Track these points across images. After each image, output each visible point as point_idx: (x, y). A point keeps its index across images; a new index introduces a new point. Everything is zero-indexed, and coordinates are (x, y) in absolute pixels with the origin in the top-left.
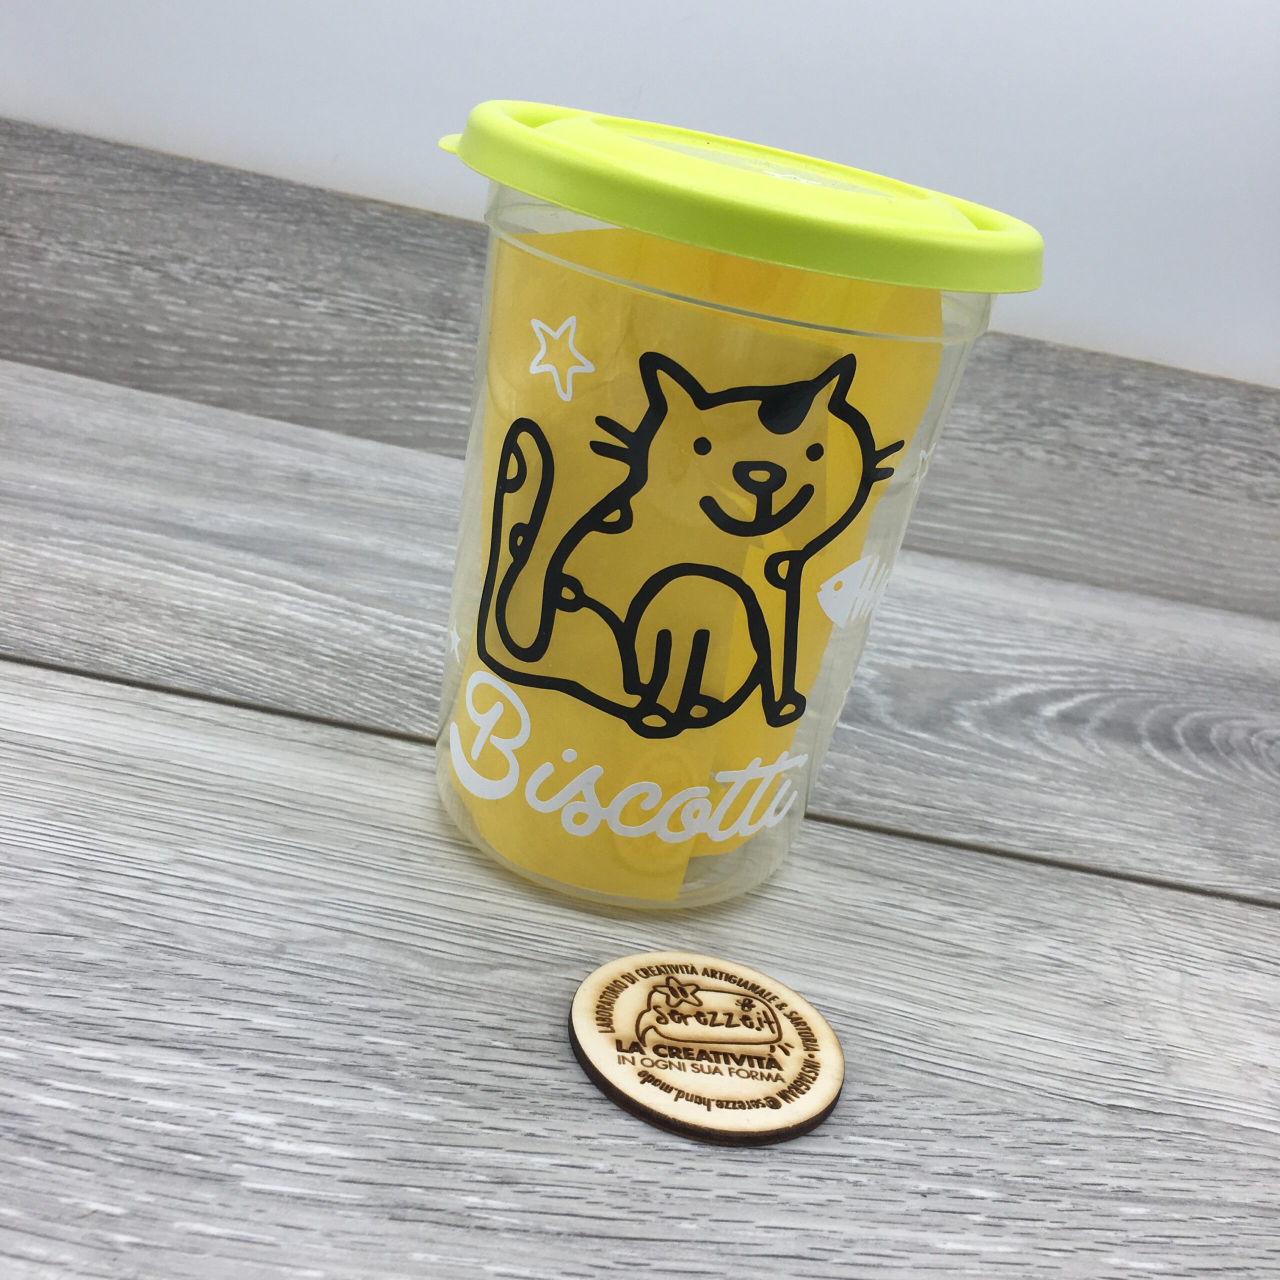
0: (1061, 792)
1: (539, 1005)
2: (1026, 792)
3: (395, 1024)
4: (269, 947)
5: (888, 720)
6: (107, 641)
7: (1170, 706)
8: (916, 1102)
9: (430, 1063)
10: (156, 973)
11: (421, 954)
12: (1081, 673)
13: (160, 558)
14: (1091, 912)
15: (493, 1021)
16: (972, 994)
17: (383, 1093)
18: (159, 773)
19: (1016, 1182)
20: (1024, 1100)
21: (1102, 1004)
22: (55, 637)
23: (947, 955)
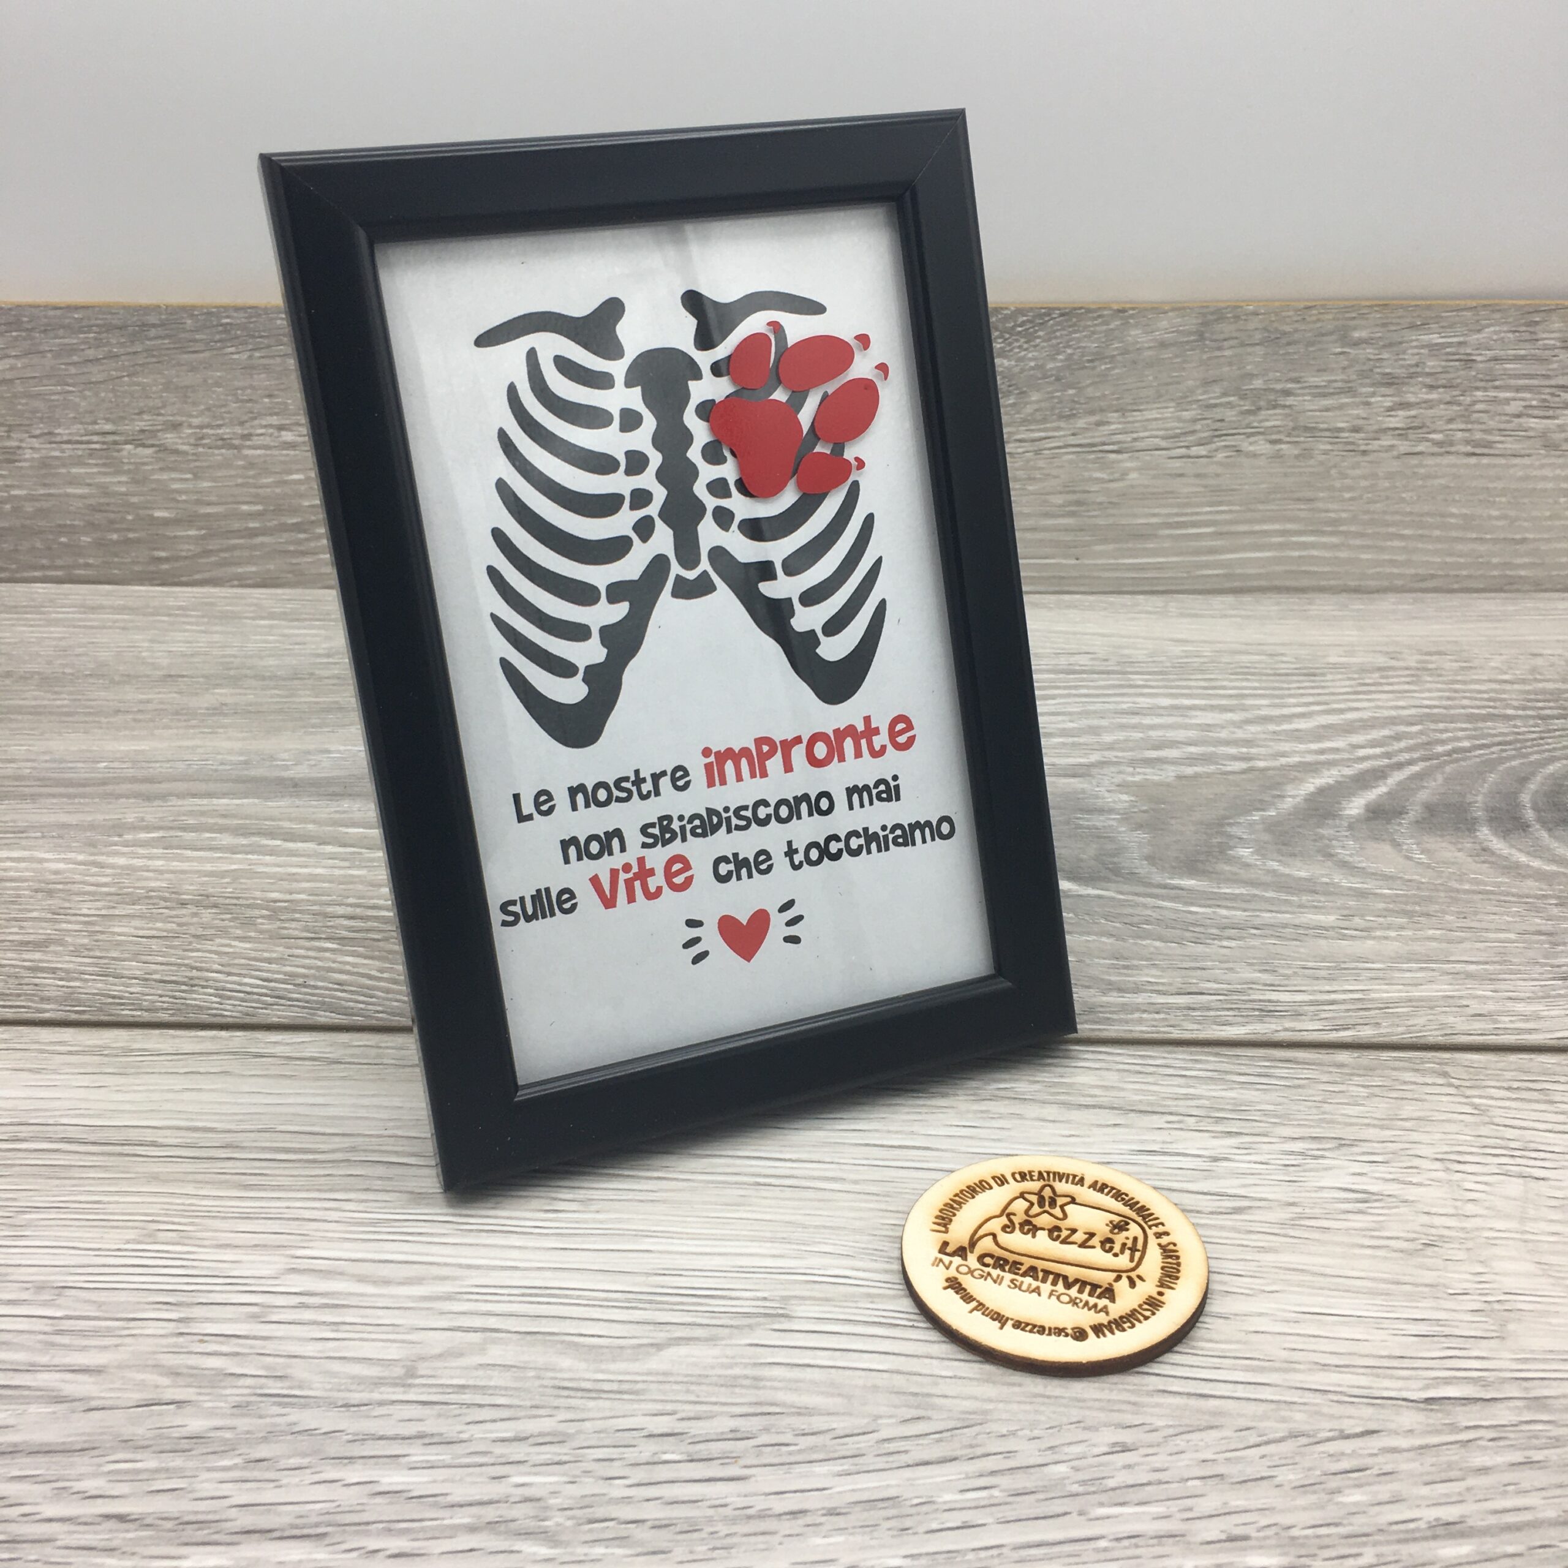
0: (1367, 931)
1: (716, 1389)
2: (1323, 942)
3: (548, 1453)
4: (399, 1371)
5: (1144, 868)
6: (195, 973)
7: (1514, 763)
8: (1180, 1442)
9: (587, 1501)
10: (270, 1435)
11: (576, 1344)
12: (1398, 737)
13: (253, 834)
14: (1409, 1110)
15: (663, 1424)
16: (1252, 1266)
17: (535, 1554)
18: (264, 1149)
19: (1306, 1537)
20: (1317, 1413)
21: (1420, 1247)
22: (134, 981)
23: (1221, 1213)
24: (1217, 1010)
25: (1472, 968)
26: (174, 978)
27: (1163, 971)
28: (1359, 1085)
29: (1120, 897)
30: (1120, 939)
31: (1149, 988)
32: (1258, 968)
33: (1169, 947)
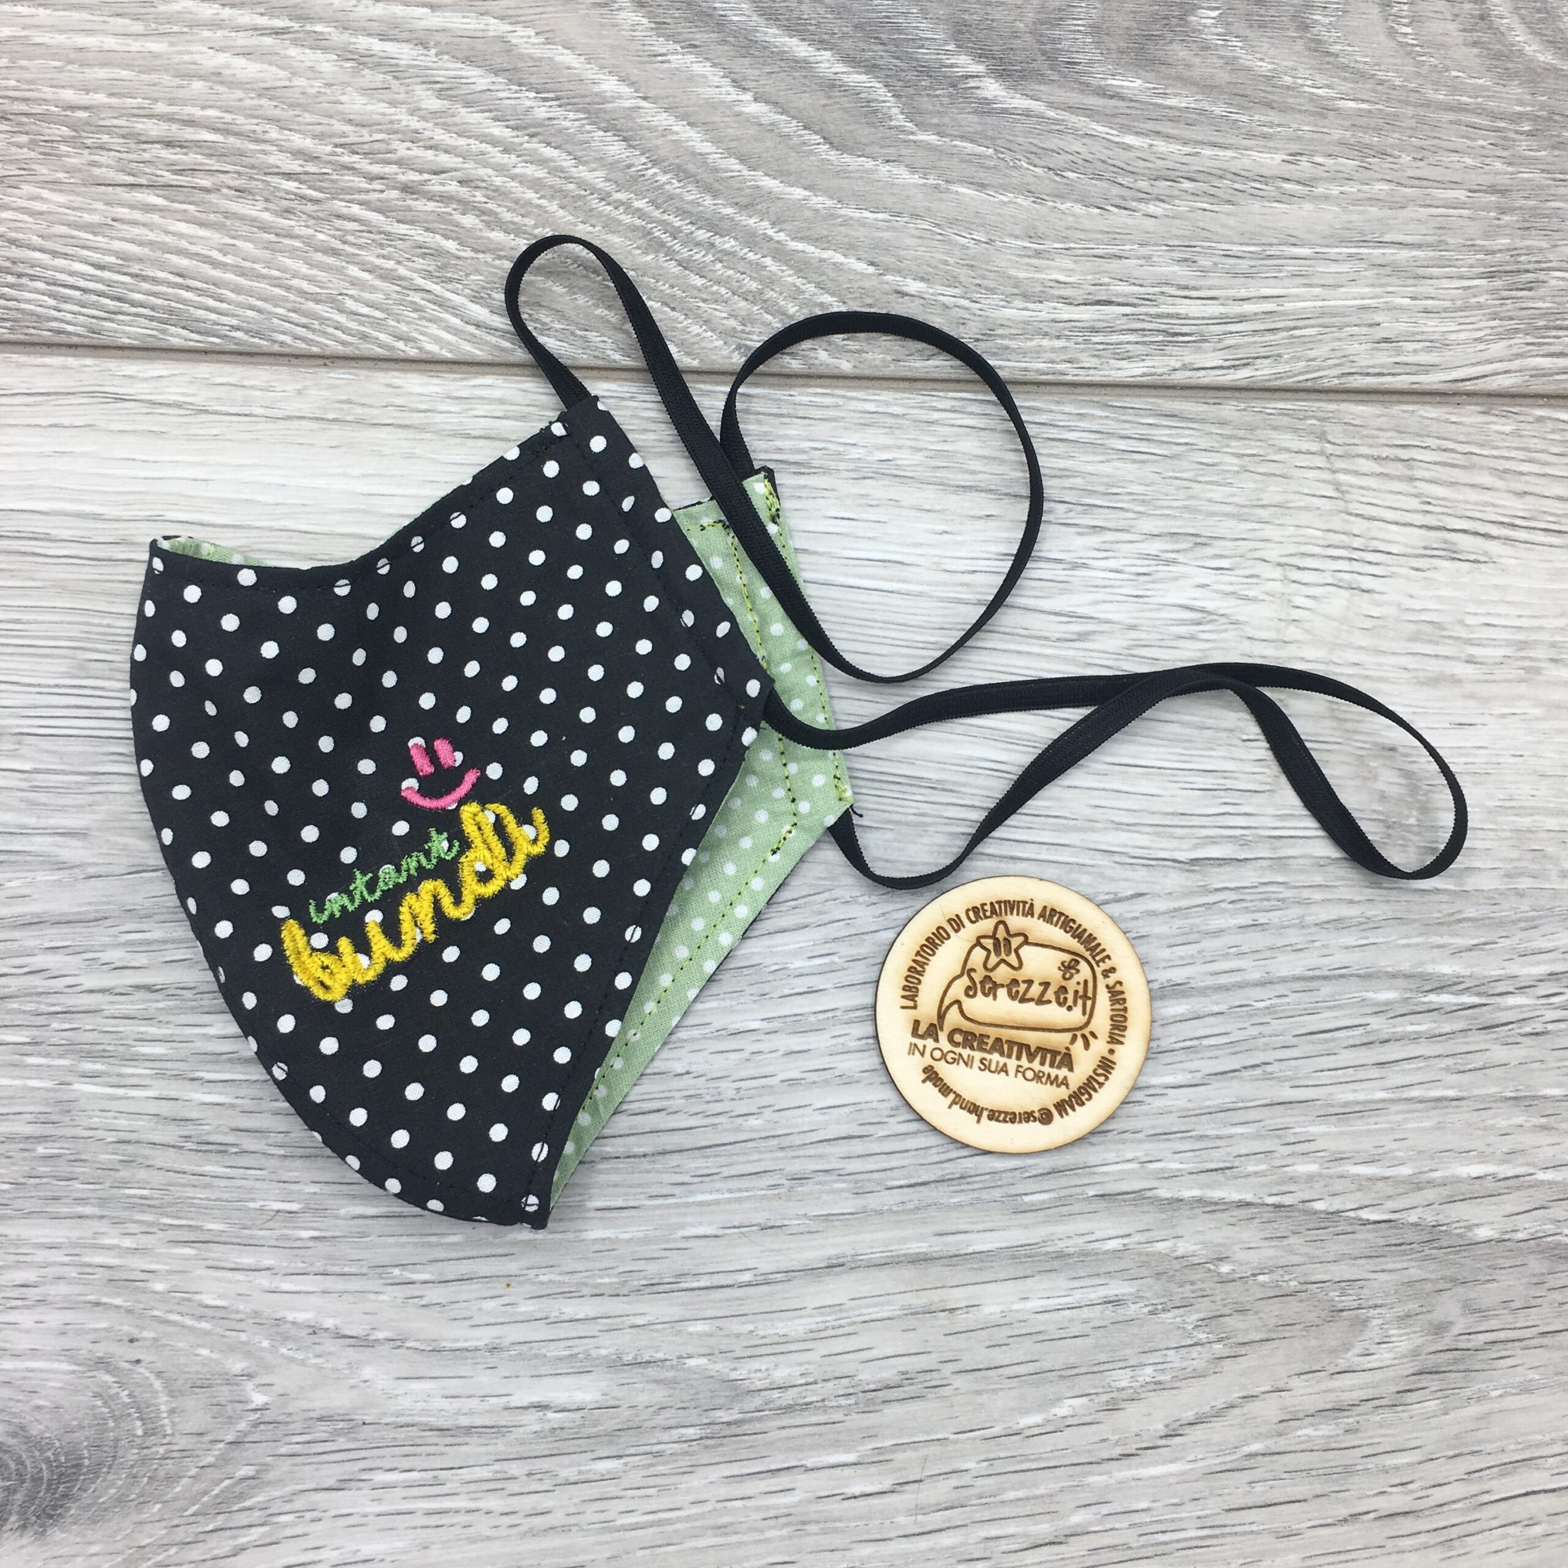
0: (1309, 184)
5: (1086, 53)
23: (1067, 640)
24: (1122, 331)
25: (1404, 254)
27: (1076, 262)
28: (1233, 454)
29: (1051, 113)
30: (1039, 200)
31: (1057, 292)
32: (1177, 255)
33: (1090, 215)
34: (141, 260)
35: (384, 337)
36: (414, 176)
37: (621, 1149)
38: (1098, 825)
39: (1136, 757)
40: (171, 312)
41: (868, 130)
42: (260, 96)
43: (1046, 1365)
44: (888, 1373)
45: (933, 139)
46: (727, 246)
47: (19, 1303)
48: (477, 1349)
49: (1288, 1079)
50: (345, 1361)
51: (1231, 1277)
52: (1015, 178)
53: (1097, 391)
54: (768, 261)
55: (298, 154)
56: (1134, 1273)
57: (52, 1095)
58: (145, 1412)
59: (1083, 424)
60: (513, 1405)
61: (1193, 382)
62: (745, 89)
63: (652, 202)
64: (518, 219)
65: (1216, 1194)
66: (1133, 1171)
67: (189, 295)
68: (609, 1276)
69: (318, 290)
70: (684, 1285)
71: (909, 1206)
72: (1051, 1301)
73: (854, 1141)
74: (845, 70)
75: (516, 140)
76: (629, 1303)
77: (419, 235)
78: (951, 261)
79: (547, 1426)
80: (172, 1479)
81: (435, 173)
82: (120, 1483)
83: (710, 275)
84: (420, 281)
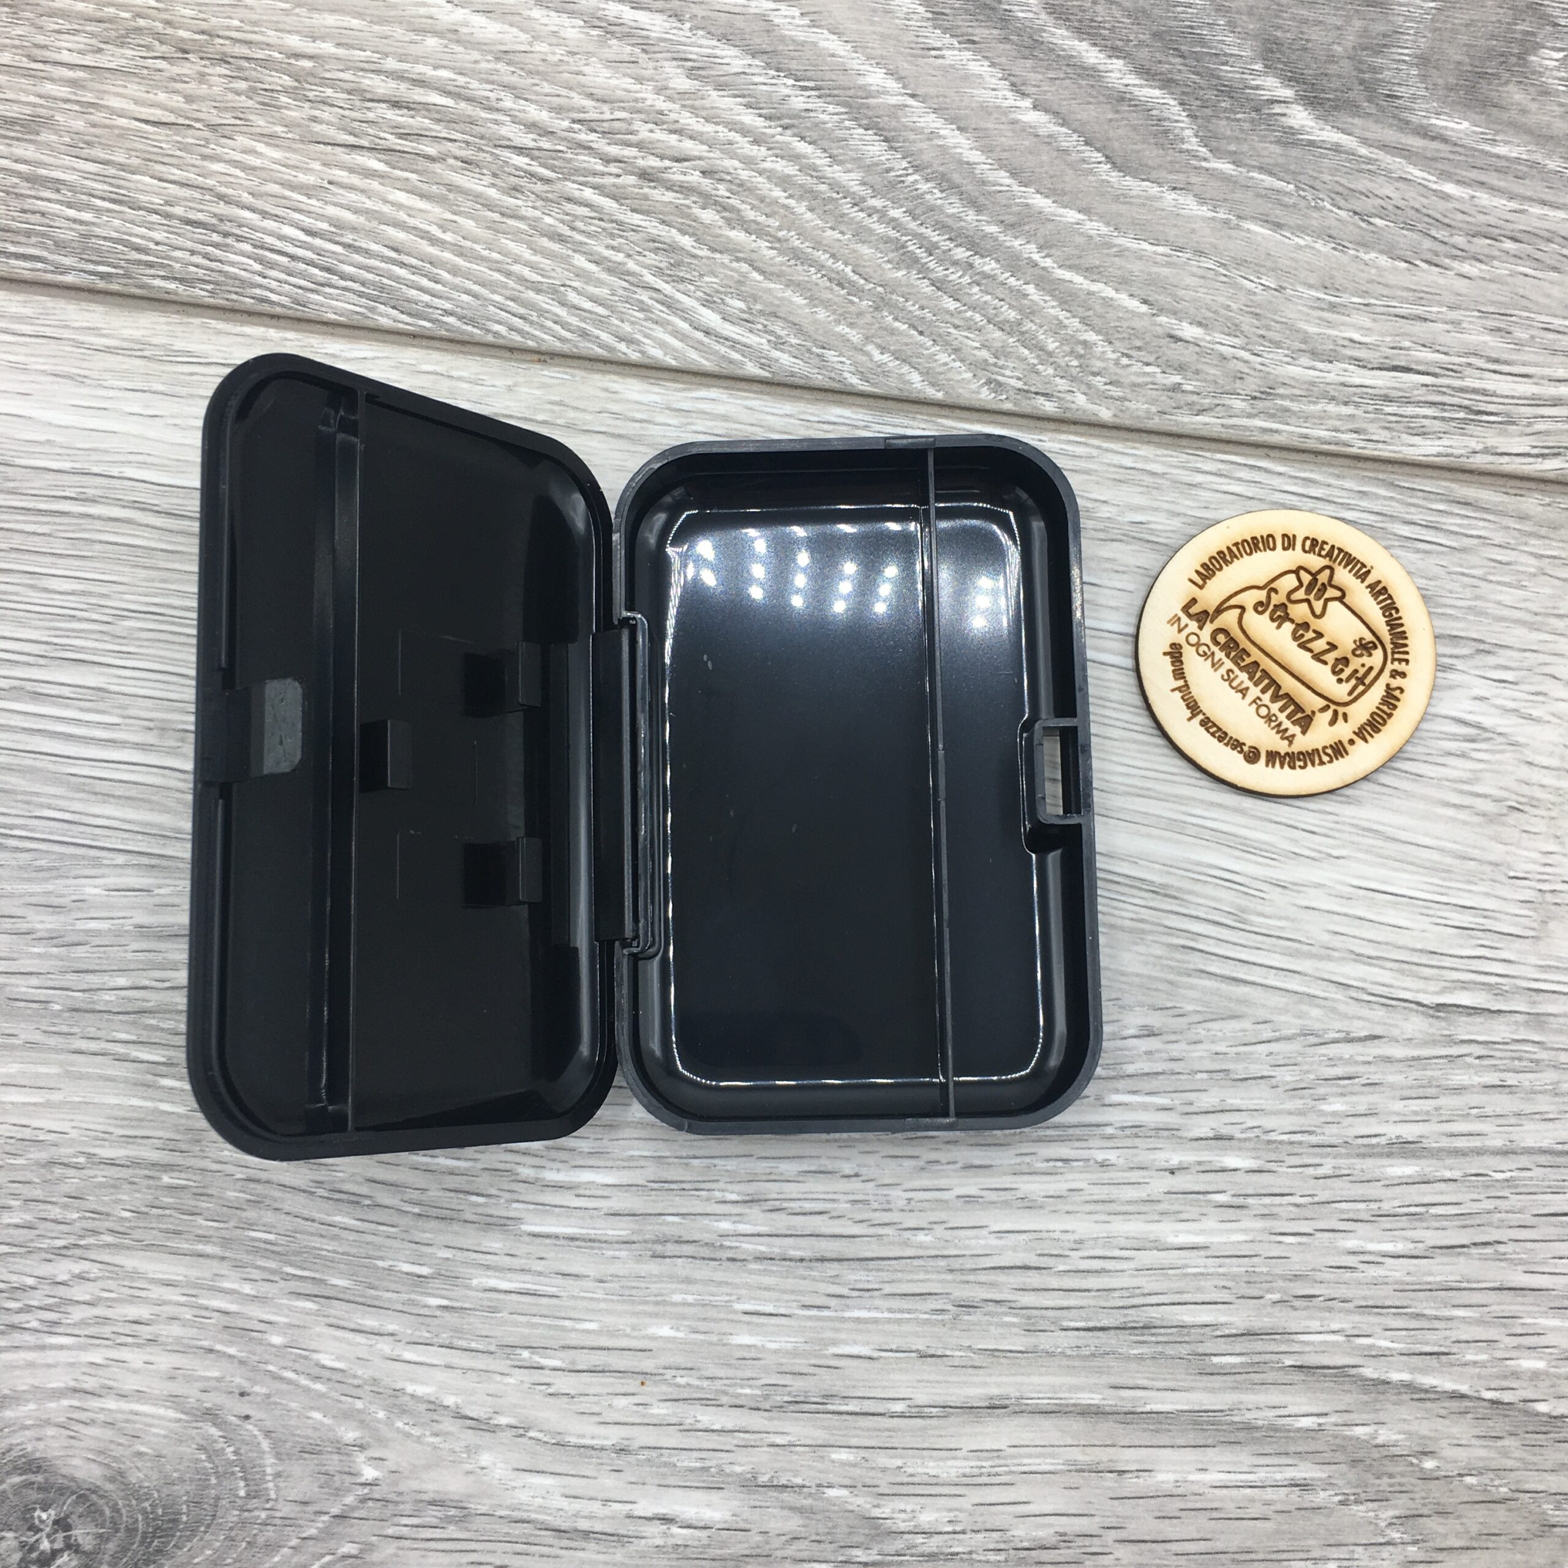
5: (1409, 85)
6: (222, 209)
8: (1202, 1031)
19: (1281, 1142)
21: (1505, 811)
22: (155, 218)
26: (200, 216)
27: (1375, 320)
28: (1531, 554)
29: (1363, 151)
30: (1340, 247)
31: (1348, 352)
32: (1490, 323)
33: (1395, 269)
34: (354, 229)
35: (605, 336)
36: (653, 162)
37: (777, 1250)
38: (1336, 954)
39: (1384, 883)
40: (382, 288)
41: (1155, 152)
42: (498, 59)
43: (1219, 1546)
44: (1045, 1532)
45: (1226, 167)
46: (986, 268)
47: (130, 1340)
48: (602, 1449)
49: (1521, 1262)
50: (463, 1444)
51: (1436, 1474)
52: (1315, 220)
53: (1383, 467)
54: (1030, 289)
55: (532, 126)
56: (1328, 1457)
57: (183, 1121)
58: (249, 1472)
59: (1364, 504)
60: (636, 1513)
61: (1491, 467)
62: (1024, 95)
63: (909, 212)
64: (762, 219)
65: (1428, 1381)
66: (1335, 1344)
67: (402, 272)
68: (751, 1387)
69: (540, 279)
70: (830, 1407)
71: (1086, 1352)
72: (1232, 1476)
73: (1030, 1273)
74: (1137, 82)
75: (768, 131)
76: (770, 1419)
77: (653, 227)
78: (1234, 306)
79: (671, 1541)
80: (271, 1547)
81: (678, 160)
82: (218, 1544)
83: (966, 299)
84: (649, 278)
